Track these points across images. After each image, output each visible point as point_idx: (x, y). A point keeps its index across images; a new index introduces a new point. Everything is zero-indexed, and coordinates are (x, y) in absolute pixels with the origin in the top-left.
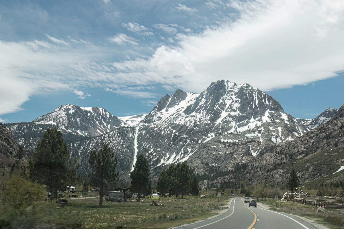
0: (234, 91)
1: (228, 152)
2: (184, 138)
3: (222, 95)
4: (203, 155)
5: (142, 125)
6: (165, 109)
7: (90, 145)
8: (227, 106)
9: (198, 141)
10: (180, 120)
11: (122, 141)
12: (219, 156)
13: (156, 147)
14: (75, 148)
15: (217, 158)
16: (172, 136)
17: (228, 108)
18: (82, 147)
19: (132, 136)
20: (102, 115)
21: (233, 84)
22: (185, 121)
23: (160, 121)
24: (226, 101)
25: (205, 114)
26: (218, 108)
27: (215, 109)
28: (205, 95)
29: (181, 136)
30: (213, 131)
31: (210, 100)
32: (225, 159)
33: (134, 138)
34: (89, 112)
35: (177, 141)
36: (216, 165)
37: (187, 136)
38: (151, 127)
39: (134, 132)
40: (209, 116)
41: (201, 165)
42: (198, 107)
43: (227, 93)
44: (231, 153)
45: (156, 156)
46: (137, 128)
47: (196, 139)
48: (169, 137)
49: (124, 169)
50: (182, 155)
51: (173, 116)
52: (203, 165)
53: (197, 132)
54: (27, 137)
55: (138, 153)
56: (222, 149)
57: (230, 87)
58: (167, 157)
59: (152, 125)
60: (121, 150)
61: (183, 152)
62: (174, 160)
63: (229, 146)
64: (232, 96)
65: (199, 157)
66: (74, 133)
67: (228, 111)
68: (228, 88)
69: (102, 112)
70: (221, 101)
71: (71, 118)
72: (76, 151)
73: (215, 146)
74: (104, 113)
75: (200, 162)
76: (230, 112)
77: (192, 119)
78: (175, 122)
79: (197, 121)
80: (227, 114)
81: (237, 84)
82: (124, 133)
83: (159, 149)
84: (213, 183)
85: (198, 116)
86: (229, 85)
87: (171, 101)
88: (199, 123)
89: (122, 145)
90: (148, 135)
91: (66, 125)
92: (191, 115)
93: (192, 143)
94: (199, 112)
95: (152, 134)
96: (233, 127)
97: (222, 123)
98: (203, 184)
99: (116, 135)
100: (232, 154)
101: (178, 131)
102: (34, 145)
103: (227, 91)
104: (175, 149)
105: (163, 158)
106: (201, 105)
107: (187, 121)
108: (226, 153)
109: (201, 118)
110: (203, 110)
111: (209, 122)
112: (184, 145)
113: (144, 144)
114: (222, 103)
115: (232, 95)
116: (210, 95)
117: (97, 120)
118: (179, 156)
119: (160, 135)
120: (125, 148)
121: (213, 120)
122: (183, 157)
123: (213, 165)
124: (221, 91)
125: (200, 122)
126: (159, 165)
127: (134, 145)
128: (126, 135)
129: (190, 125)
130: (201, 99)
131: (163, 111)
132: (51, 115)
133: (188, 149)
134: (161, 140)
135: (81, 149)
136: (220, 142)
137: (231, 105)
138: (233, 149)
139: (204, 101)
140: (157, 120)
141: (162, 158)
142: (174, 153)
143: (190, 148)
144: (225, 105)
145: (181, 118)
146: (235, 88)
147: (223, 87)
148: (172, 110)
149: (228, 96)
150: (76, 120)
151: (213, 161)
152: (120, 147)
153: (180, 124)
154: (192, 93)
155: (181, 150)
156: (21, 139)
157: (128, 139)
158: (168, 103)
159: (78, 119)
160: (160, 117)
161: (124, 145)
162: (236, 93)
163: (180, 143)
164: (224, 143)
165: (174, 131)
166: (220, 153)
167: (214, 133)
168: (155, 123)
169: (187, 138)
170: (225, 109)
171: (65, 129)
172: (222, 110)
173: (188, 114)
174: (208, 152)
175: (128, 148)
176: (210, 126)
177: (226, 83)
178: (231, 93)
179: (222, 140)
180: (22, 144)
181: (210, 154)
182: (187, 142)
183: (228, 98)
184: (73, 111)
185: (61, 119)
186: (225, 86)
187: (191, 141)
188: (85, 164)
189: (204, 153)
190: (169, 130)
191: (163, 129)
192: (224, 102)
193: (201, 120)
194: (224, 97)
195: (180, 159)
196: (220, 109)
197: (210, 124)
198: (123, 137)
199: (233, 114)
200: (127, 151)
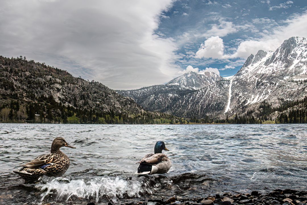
0: (303, 43)
1: (300, 89)
2: (265, 83)
3: (293, 48)
4: (279, 93)
5: (235, 78)
6: (251, 65)
7: (197, 95)
8: (298, 56)
9: (276, 84)
10: (262, 70)
11: (219, 90)
12: (292, 92)
13: (244, 91)
14: (187, 98)
15: (291, 94)
16: (255, 82)
17: (299, 57)
18: (192, 97)
19: (227, 86)
20: (211, 76)
21: (302, 39)
22: (265, 71)
23: (247, 73)
24: (297, 52)
25: (280, 64)
26: (291, 57)
27: (289, 58)
28: (279, 50)
29: (262, 82)
30: (288, 75)
31: (283, 53)
32: (297, 94)
33: (229, 87)
34: (203, 75)
35: (260, 86)
36: (290, 99)
37: (267, 81)
38: (241, 78)
39: (229, 83)
40: (284, 64)
41: (277, 101)
42: (275, 59)
43: (297, 46)
44: (302, 88)
45: (244, 98)
46: (231, 81)
47: (274, 82)
48: (253, 84)
49: (220, 110)
50: (264, 96)
51: (257, 68)
52: (279, 101)
53: (275, 77)
54: (156, 94)
55: (231, 97)
56: (295, 86)
57: (299, 41)
58: (253, 98)
59: (241, 77)
60: (218, 96)
61: (264, 94)
62: (258, 100)
63: (301, 83)
64: (302, 48)
65: (275, 94)
66: (190, 89)
67: (299, 59)
68: (298, 42)
69: (212, 74)
70: (293, 52)
71: (189, 80)
72: (187, 100)
73: (289, 85)
74: (213, 75)
75: (276, 98)
76: (301, 59)
77: (271, 68)
78: (257, 72)
79: (275, 70)
80: (299, 61)
81: (305, 38)
82: (221, 85)
83: (246, 93)
84: (283, 113)
85: (275, 65)
86: (299, 40)
87: (255, 58)
88: (276, 71)
89: (219, 93)
90: (238, 84)
91: (186, 84)
92: (269, 66)
93: (271, 85)
94: (276, 62)
95: (241, 83)
96: (305, 70)
97: (294, 68)
98: (274, 115)
99: (215, 86)
100: (304, 89)
101: (260, 78)
102: (160, 98)
103: (298, 45)
104: (259, 92)
105: (250, 99)
106: (277, 58)
107: (267, 70)
108: (298, 89)
109: (278, 67)
110: (279, 61)
111: (284, 69)
112: (265, 88)
113: (235, 91)
114: (293, 54)
115: (302, 46)
116: (284, 49)
117: (208, 80)
118: (262, 96)
119: (247, 83)
120: (221, 95)
121: (286, 67)
122: (265, 97)
123: (287, 100)
124: (292, 45)
125: (276, 69)
126: (246, 104)
127: (228, 92)
128: (223, 86)
129: (269, 73)
130: (277, 54)
131: (249, 66)
132: (176, 79)
133: (268, 90)
134: (247, 86)
135: (191, 98)
136: (293, 81)
137: (301, 54)
138: (304, 85)
139: (279, 54)
140: (245, 73)
141: (248, 99)
142: (258, 95)
143: (270, 90)
144: (296, 54)
145: (262, 69)
146: (304, 41)
147: (293, 42)
148: (256, 65)
149: (299, 48)
150: (192, 80)
151: (288, 97)
152: (218, 95)
153: (262, 73)
154: (271, 52)
155: (263, 92)
156: (153, 96)
157: (224, 88)
158: (253, 60)
159: (194, 80)
160: (247, 71)
161: (221, 92)
162: (305, 45)
163: (262, 87)
164: (296, 82)
165: (257, 79)
166: (294, 90)
167: (288, 76)
168: (243, 75)
169: (267, 82)
170: (297, 58)
171: (184, 87)
172: (294, 59)
173: (267, 65)
174: (283, 90)
175: (223, 94)
176: (285, 71)
177: (296, 39)
178: (301, 46)
179: (295, 80)
180: (153, 98)
181: (285, 92)
182: (267, 85)
183: (298, 49)
184: (190, 75)
185: (182, 81)
186: (296, 41)
187: (270, 84)
188: (193, 108)
189: (280, 91)
190: (253, 79)
191: (249, 78)
192: (296, 53)
193: (278, 68)
194: (296, 49)
195: (262, 99)
196: (292, 58)
197: (285, 70)
198: (220, 87)
199: (303, 60)
200: (223, 97)
